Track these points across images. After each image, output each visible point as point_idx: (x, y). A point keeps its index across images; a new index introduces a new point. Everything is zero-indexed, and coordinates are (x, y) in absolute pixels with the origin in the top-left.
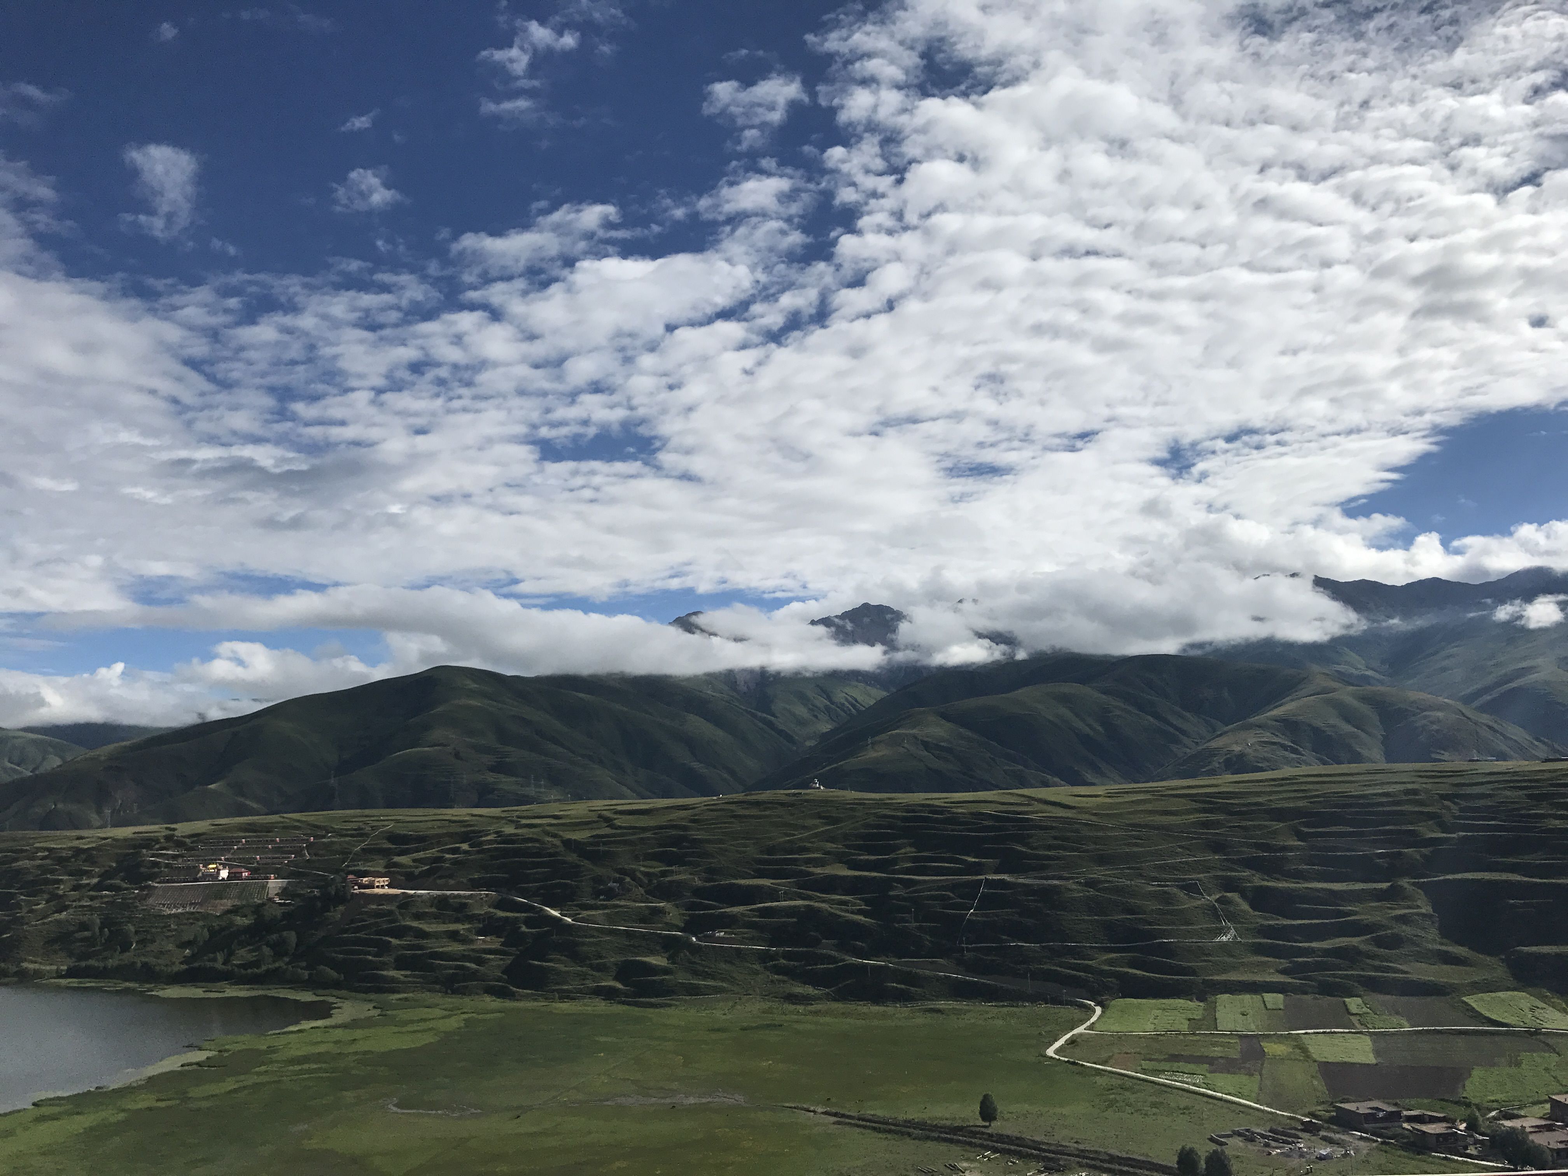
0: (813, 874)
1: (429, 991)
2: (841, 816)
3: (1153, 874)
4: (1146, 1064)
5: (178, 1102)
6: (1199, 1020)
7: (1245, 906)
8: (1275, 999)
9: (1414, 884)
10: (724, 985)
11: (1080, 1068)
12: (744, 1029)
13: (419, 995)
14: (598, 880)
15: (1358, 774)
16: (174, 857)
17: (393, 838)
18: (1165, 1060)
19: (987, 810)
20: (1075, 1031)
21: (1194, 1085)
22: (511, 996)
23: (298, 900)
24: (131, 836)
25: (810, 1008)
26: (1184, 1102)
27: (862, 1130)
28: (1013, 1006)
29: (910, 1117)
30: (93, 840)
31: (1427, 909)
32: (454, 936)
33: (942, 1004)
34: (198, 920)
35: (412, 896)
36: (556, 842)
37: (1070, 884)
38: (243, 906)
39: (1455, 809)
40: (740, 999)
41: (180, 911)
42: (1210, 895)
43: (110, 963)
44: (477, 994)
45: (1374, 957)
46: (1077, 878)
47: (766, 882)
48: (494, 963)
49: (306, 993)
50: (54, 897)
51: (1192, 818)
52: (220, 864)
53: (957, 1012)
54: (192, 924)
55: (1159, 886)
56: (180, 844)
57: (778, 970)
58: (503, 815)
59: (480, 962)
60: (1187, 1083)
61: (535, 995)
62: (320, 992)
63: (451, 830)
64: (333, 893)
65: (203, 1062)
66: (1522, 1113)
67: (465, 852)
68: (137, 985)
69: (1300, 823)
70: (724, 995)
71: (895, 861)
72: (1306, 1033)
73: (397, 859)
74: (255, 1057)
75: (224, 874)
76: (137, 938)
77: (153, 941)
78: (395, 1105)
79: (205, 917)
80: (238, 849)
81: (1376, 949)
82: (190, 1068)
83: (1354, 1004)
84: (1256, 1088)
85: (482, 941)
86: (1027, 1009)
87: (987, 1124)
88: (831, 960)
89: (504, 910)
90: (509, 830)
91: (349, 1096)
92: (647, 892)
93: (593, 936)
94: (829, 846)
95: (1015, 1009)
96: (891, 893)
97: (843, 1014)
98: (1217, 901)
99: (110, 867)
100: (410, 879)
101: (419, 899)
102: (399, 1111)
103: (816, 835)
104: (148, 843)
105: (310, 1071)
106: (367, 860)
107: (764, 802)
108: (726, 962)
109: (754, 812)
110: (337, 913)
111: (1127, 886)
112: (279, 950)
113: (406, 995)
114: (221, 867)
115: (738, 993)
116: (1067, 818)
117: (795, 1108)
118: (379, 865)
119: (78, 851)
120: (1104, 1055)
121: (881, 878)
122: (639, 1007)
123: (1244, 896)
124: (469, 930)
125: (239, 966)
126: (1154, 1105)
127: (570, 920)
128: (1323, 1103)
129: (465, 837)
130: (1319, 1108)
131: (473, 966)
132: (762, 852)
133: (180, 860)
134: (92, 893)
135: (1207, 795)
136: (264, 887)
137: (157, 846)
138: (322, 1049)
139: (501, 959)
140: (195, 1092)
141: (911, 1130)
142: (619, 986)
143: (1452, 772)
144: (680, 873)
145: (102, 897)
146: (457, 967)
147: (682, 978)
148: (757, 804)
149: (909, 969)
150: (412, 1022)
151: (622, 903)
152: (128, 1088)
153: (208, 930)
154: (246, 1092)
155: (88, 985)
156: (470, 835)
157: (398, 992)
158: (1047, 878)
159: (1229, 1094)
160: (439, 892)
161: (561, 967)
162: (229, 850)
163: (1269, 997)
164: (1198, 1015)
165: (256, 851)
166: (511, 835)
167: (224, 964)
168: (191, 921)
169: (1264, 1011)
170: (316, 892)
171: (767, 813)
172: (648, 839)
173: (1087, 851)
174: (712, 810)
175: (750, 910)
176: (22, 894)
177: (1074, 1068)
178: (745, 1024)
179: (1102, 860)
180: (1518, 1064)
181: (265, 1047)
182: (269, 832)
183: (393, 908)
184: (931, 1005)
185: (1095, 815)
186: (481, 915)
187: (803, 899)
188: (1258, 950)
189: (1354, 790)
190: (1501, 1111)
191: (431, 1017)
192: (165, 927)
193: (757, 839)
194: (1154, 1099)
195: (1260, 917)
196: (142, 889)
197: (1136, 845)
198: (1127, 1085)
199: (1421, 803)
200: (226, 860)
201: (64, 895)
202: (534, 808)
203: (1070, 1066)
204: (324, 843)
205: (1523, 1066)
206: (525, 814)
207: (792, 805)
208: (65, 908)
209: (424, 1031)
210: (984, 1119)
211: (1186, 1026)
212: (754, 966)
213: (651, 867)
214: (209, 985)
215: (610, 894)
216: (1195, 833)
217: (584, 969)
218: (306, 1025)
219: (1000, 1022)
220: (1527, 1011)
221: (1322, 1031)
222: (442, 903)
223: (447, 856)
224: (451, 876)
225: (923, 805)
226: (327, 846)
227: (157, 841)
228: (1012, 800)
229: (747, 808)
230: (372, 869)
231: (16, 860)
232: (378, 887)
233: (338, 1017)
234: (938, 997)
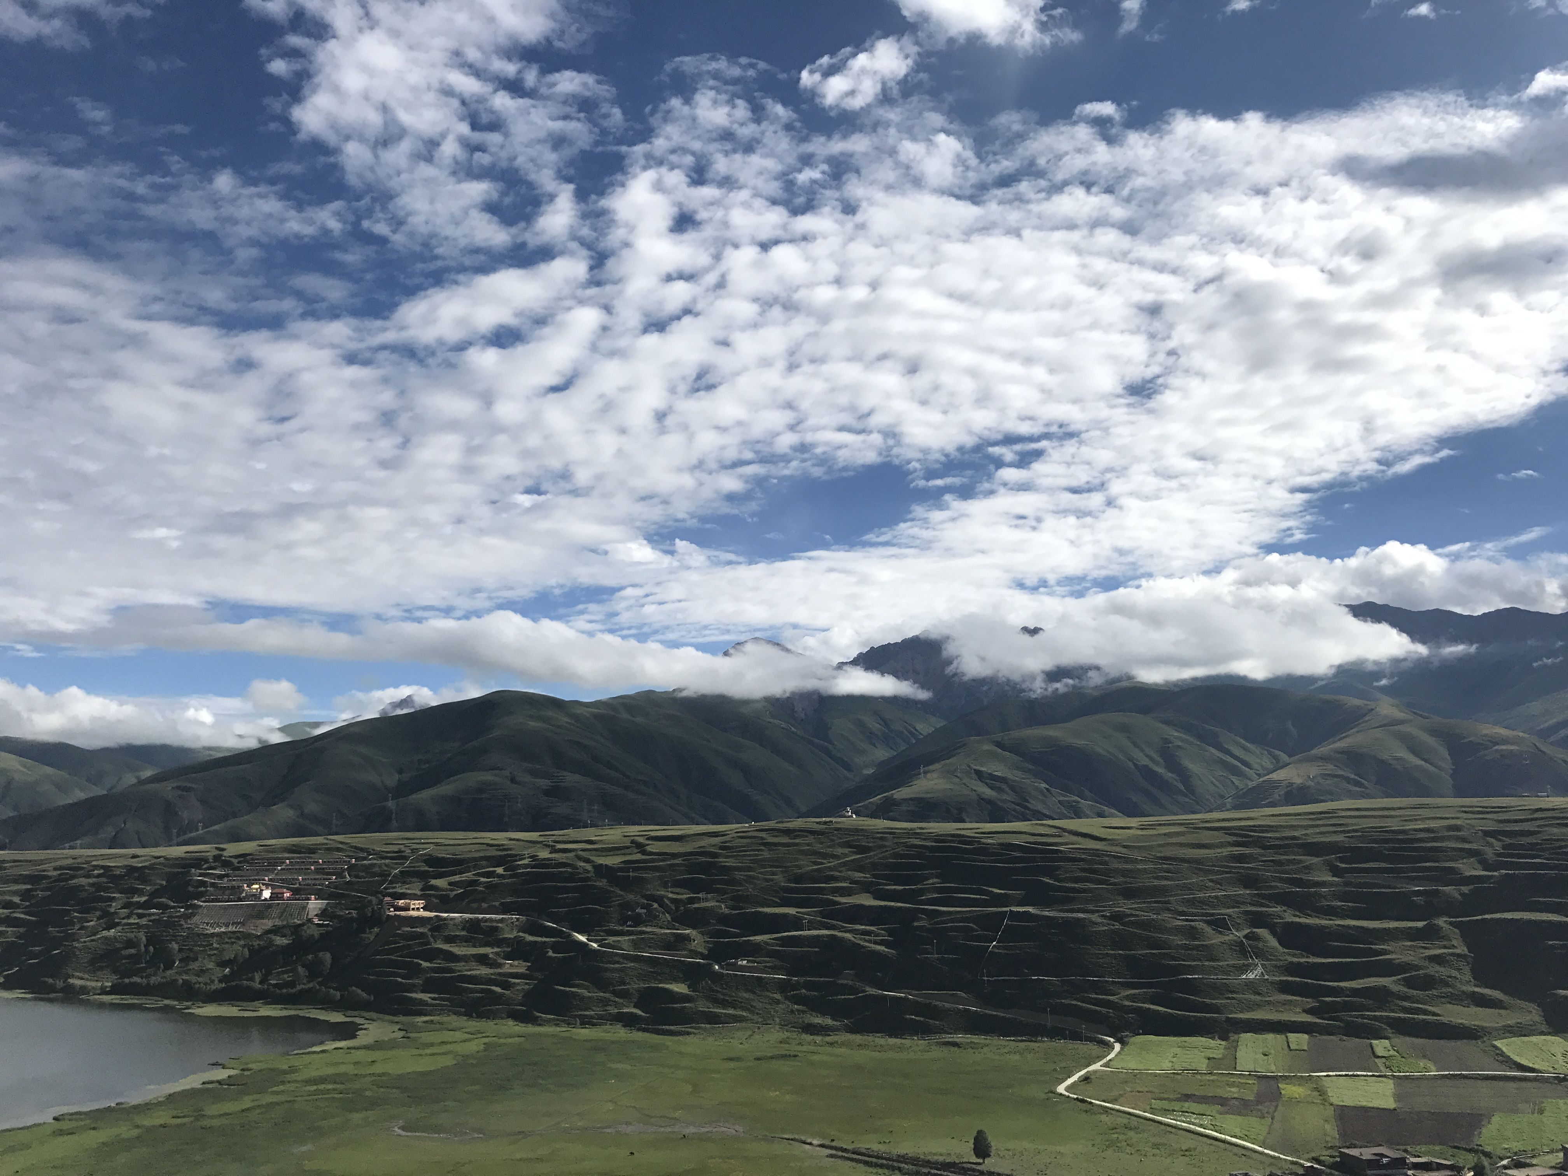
0: (839, 903)
1: (455, 1014)
2: (870, 845)
3: (1181, 909)
4: (1156, 1104)
5: (192, 1119)
6: (1220, 1059)
7: (1273, 942)
8: (1299, 1040)
9: (1451, 923)
10: (744, 1014)
11: (1089, 1106)
12: (758, 1059)
13: (445, 1019)
14: (626, 906)
15: (1400, 808)
16: (221, 877)
17: (431, 860)
18: (1178, 1100)
19: (1016, 840)
20: (1091, 1068)
21: (1201, 1126)
22: (534, 1021)
23: (335, 921)
24: (183, 855)
25: (828, 1039)
26: (1188, 1142)
27: (854, 1164)
28: (1032, 1041)
29: (902, 1152)
30: (148, 858)
31: (1462, 949)
32: (482, 960)
33: (959, 1038)
34: (238, 938)
35: (445, 919)
36: (588, 867)
37: (1095, 918)
38: (283, 927)
39: (1498, 845)
40: (759, 1028)
41: (223, 930)
42: (1237, 930)
43: (155, 980)
44: (502, 1018)
45: (1405, 998)
46: (1102, 911)
47: (792, 911)
48: (519, 988)
49: (335, 1014)
50: (106, 914)
51: (1226, 851)
52: (263, 884)
53: (973, 1046)
54: (233, 943)
55: (1187, 920)
56: (226, 864)
57: (797, 1000)
58: (541, 839)
59: (506, 986)
60: (1193, 1124)
61: (558, 1020)
62: (350, 1013)
63: (489, 854)
64: (369, 915)
65: (224, 1080)
66: (1534, 1161)
67: (500, 876)
68: (176, 1003)
69: (1336, 858)
70: (744, 1024)
71: (921, 892)
72: (1328, 1076)
73: (433, 882)
74: (273, 1077)
75: (267, 894)
76: (180, 956)
77: (195, 959)
78: (399, 1128)
79: (247, 936)
80: (282, 869)
81: (1406, 990)
82: (210, 1086)
83: (1381, 1046)
84: (1264, 1130)
85: (511, 966)
86: (1046, 1044)
87: (981, 1161)
88: (853, 990)
89: (531, 934)
90: (544, 854)
91: (357, 1117)
92: (673, 920)
93: (618, 962)
94: (858, 875)
95: (1032, 1044)
96: (916, 924)
97: (860, 1045)
98: (1246, 937)
99: (161, 885)
100: (442, 902)
101: (451, 922)
102: (403, 1133)
103: (844, 864)
104: (197, 862)
105: (323, 1092)
106: (404, 883)
107: (794, 830)
108: (747, 991)
109: (785, 840)
110: (371, 935)
111: (1153, 920)
112: (314, 970)
113: (432, 1018)
114: (263, 887)
115: (757, 1023)
116: (1098, 850)
117: (792, 1140)
118: (415, 888)
119: (131, 869)
120: (1115, 1093)
121: (905, 908)
122: (659, 1034)
123: (1274, 933)
124: (497, 954)
125: (275, 986)
126: (1156, 1146)
127: (595, 945)
128: (1332, 1148)
129: (499, 861)
130: (1325, 1153)
131: (498, 989)
132: (790, 881)
133: (226, 879)
134: (140, 911)
135: (1240, 828)
136: (304, 908)
137: (205, 866)
138: (342, 1069)
139: (526, 984)
140: (213, 1109)
141: (902, 1165)
142: (639, 1012)
143: (1499, 807)
144: (707, 900)
145: (150, 915)
146: (483, 991)
147: (702, 1006)
148: (787, 832)
149: (928, 1001)
150: (432, 1045)
151: (649, 929)
152: (147, 1104)
153: (249, 950)
154: (258, 1111)
155: (130, 1001)
156: (506, 859)
157: (425, 1015)
158: (1072, 911)
159: (1235, 1137)
160: (471, 916)
161: (585, 993)
162: (272, 871)
163: (1292, 1036)
164: (1218, 1054)
165: (299, 871)
166: (544, 859)
167: (260, 983)
168: (233, 940)
169: (1286, 1051)
170: (354, 913)
171: (797, 841)
172: (678, 865)
173: (1114, 884)
174: (742, 837)
175: (773, 939)
176: (75, 911)
177: (1084, 1106)
178: (759, 1054)
179: (1129, 893)
180: (1541, 1112)
181: (285, 1067)
182: (314, 853)
183: (426, 930)
184: (948, 1038)
185: (1125, 847)
186: (510, 938)
187: (827, 929)
188: (1285, 988)
189: (1394, 825)
190: (1513, 1160)
191: (450, 1040)
192: (207, 946)
193: (785, 867)
194: (1157, 1140)
195: (1289, 954)
196: (187, 908)
197: (1166, 878)
198: (1134, 1124)
199: (1464, 840)
200: (270, 880)
201: (115, 913)
202: (571, 833)
203: (1079, 1103)
204: (365, 865)
205: (1546, 1114)
206: (561, 838)
207: (821, 833)
208: (114, 925)
209: (443, 1054)
210: (977, 1156)
211: (1205, 1066)
212: (775, 995)
213: (678, 894)
214: (244, 1004)
215: (638, 921)
216: (1228, 867)
217: (607, 995)
218: (330, 1046)
219: (1017, 1057)
220: (1559, 1056)
221: (1344, 1073)
222: (473, 926)
223: (482, 879)
224: (484, 900)
225: (953, 835)
226: (366, 868)
227: (206, 860)
228: (1042, 830)
229: (776, 836)
230: (409, 892)
231: (73, 877)
232: (413, 909)
233: (363, 1038)
234: (957, 1030)
